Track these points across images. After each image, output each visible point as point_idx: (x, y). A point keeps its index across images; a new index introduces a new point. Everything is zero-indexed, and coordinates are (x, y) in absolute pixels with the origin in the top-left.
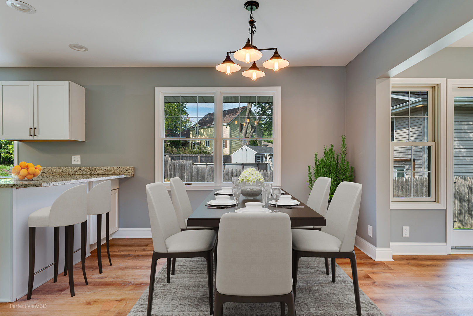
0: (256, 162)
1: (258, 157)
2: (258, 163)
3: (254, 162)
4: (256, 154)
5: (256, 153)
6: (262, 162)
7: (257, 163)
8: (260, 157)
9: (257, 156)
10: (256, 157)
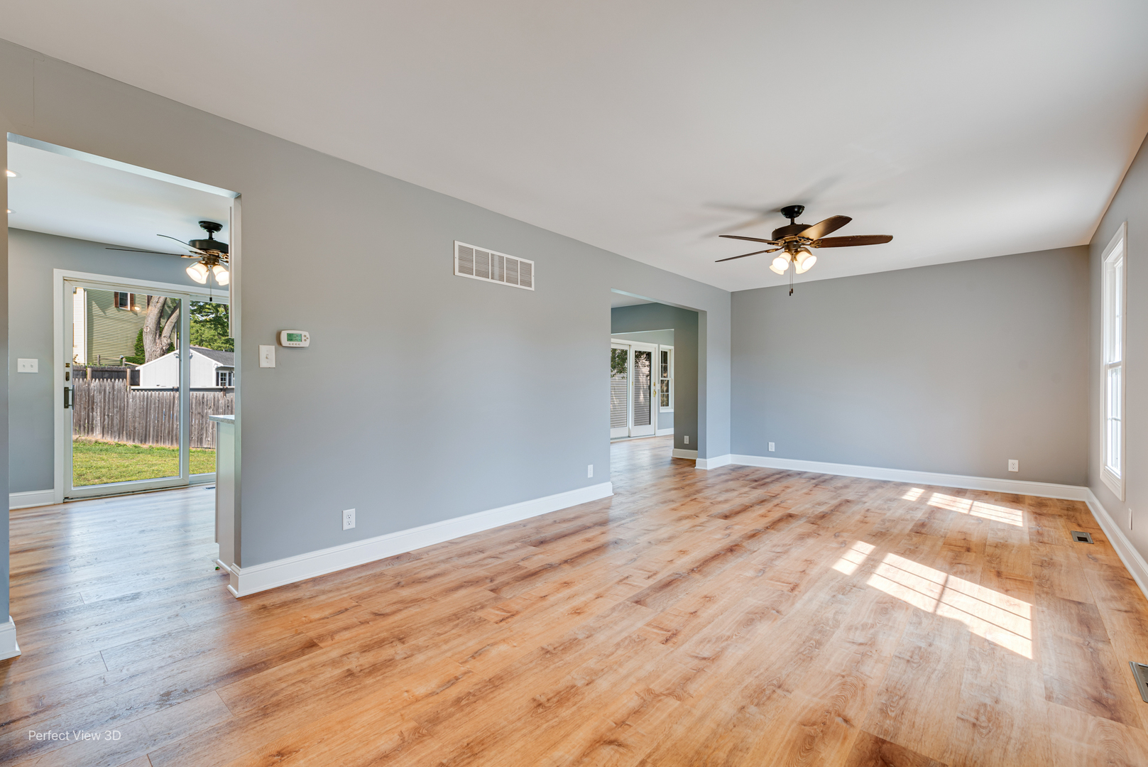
0: (218, 385)
1: (222, 374)
2: (222, 387)
3: (214, 386)
4: (218, 369)
5: (221, 365)
6: (230, 385)
7: (220, 387)
8: (225, 374)
9: (220, 372)
10: (218, 374)
